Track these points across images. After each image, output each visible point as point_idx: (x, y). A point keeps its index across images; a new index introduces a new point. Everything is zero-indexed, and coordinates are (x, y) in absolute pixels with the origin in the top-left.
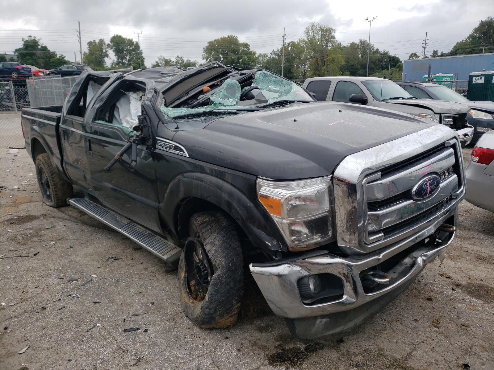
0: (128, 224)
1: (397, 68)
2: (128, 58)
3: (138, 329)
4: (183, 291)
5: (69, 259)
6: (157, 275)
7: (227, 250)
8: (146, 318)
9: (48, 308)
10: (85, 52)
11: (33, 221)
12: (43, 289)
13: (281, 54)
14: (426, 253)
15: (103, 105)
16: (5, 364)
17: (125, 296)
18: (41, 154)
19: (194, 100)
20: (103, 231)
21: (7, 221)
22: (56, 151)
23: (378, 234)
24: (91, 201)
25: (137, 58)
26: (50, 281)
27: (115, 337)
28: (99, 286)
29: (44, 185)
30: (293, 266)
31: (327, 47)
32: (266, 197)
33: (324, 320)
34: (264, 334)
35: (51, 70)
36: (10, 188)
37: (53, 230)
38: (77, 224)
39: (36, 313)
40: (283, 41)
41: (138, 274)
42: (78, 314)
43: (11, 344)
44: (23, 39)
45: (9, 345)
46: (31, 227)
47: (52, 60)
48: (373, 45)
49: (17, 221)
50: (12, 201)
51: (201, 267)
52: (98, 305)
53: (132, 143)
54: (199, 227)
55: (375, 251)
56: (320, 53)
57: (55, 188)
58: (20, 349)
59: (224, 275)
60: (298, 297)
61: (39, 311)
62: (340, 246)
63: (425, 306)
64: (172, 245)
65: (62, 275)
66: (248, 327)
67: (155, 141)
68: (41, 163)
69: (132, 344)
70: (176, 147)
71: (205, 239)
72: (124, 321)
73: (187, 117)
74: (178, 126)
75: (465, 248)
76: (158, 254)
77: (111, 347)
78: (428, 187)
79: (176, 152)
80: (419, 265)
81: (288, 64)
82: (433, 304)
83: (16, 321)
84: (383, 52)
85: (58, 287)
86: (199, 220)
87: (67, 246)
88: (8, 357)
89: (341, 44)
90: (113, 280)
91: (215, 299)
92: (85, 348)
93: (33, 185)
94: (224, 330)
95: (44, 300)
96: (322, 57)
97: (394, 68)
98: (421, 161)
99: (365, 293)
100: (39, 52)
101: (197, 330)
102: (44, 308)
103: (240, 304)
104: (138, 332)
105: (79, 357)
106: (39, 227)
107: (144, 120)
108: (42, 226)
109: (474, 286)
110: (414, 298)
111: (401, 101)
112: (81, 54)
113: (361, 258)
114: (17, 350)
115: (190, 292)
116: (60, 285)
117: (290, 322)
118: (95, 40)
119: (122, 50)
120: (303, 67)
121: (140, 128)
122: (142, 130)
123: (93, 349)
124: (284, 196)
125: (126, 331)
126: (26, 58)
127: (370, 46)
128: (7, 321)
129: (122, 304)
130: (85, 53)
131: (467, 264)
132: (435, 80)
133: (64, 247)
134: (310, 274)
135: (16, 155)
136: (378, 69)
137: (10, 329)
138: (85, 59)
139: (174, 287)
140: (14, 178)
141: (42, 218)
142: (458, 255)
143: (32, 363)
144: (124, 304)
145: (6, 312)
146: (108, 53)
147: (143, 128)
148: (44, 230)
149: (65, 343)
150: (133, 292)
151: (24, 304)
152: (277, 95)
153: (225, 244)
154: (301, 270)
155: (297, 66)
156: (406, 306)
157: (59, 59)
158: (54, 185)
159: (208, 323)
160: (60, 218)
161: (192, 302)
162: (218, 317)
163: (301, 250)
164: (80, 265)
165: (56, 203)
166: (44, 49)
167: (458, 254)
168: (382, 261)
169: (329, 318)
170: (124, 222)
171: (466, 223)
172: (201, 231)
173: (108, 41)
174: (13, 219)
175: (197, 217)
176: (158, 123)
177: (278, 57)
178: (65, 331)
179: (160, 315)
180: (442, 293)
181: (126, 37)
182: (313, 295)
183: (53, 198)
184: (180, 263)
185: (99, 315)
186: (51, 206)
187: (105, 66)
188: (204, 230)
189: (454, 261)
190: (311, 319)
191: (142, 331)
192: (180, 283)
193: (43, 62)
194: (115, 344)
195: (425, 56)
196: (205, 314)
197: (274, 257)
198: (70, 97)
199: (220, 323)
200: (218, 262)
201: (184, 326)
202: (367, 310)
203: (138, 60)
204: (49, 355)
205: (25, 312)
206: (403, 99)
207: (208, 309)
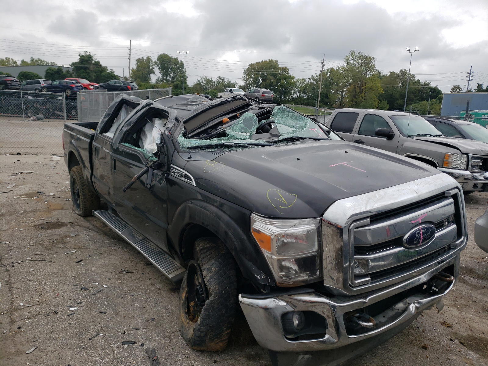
0: (142, 240)
1: (438, 99)
2: (172, 75)
3: (135, 343)
4: (182, 311)
5: (86, 268)
6: (162, 292)
7: (222, 277)
8: (145, 333)
9: (60, 313)
10: (133, 68)
11: (61, 228)
12: (59, 294)
13: (320, 79)
14: (420, 300)
15: (130, 129)
16: (13, 361)
17: (130, 309)
18: (76, 166)
19: (214, 130)
20: (121, 243)
21: (38, 225)
22: (88, 164)
23: (365, 278)
24: (113, 215)
25: (180, 77)
26: (66, 287)
27: (113, 348)
28: (108, 296)
29: (75, 195)
30: (278, 301)
31: (366, 75)
32: (258, 232)
33: (307, 356)
34: (251, 363)
35: (100, 84)
36: (47, 194)
37: (77, 238)
38: (99, 235)
39: (48, 316)
40: (322, 67)
41: (145, 289)
42: (84, 321)
43: (21, 344)
44: (80, 54)
45: (20, 344)
46: (58, 233)
47: (103, 74)
48: (414, 76)
49: (48, 227)
50: (47, 207)
51: (200, 290)
52: (103, 315)
53: (149, 167)
54: (200, 251)
55: (361, 294)
56: (358, 81)
57: (84, 198)
58: (28, 349)
59: (217, 301)
60: (282, 330)
61: (51, 314)
62: (326, 286)
63: (419, 354)
64: (178, 265)
65: (77, 283)
66: (237, 354)
67: (169, 168)
68: (75, 174)
69: (127, 357)
70: (186, 176)
71: (203, 265)
72: (124, 334)
73: (201, 148)
74: (190, 156)
75: (474, 298)
76: (165, 272)
77: (107, 358)
78: (420, 236)
79: (185, 180)
80: (411, 312)
81: (326, 90)
82: (428, 353)
83: (29, 322)
84: (423, 83)
85: (72, 294)
86: (200, 245)
87: (86, 255)
88: (16, 355)
89: (381, 73)
90: (121, 293)
91: (206, 323)
92: (84, 355)
93: (67, 193)
94: (214, 353)
95: (57, 305)
96: (360, 84)
97: (434, 100)
98: (415, 210)
99: (348, 334)
100: (92, 66)
101: (188, 350)
102: (56, 313)
103: (230, 330)
104: (134, 346)
105: (78, 363)
106: (65, 234)
107: (162, 148)
108: (68, 234)
109: (474, 339)
110: (409, 344)
111: (428, 138)
112: (129, 70)
113: (347, 300)
114: (26, 349)
115: (188, 313)
116: (73, 292)
117: (274, 354)
118: (143, 57)
119: (168, 68)
120: (340, 93)
121: (158, 154)
122: (159, 156)
123: (92, 357)
124: (274, 233)
125: (124, 343)
126: (81, 71)
127: (411, 76)
128: (22, 321)
129: (125, 317)
130: (133, 70)
131: (472, 315)
132: (473, 116)
133: (83, 256)
134: (295, 310)
135: (58, 163)
136: (418, 100)
137: (23, 329)
138: (132, 74)
139: (176, 305)
140: (52, 184)
141: (69, 226)
142: (465, 304)
143: (36, 363)
144: (127, 317)
145: (23, 312)
146: (154, 70)
147: (161, 155)
148: (68, 237)
149: (68, 348)
150: (138, 306)
151: (39, 306)
152: (291, 130)
153: (221, 271)
154: (287, 305)
155: (334, 92)
156: (399, 351)
157: (109, 73)
158: (84, 195)
159: (198, 345)
160: (85, 227)
161: (188, 323)
162: (208, 340)
163: (288, 286)
164: (95, 275)
165: (84, 212)
166: (98, 64)
167: (464, 302)
168: (368, 305)
169: (311, 355)
170: (139, 238)
171: (480, 270)
172: (201, 256)
173: (155, 59)
174: (44, 224)
175: (199, 242)
176: (174, 151)
177: (316, 82)
178: (70, 337)
179: (158, 332)
180: (439, 342)
181: (172, 56)
182: (296, 331)
183: (81, 208)
184: (182, 284)
185: (102, 325)
186: (79, 215)
187: (150, 81)
188: (203, 256)
189: (459, 311)
190: (294, 354)
191: (138, 345)
192: (180, 302)
193: (95, 76)
194: (112, 354)
195: (469, 89)
196: (197, 336)
197: (262, 290)
198: (104, 118)
199: (210, 346)
200: (212, 288)
201: (177, 344)
202: (352, 351)
203: (181, 78)
204: (52, 358)
205: (39, 314)
206: (431, 136)
207: (199, 331)
